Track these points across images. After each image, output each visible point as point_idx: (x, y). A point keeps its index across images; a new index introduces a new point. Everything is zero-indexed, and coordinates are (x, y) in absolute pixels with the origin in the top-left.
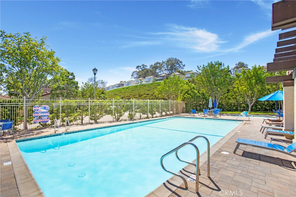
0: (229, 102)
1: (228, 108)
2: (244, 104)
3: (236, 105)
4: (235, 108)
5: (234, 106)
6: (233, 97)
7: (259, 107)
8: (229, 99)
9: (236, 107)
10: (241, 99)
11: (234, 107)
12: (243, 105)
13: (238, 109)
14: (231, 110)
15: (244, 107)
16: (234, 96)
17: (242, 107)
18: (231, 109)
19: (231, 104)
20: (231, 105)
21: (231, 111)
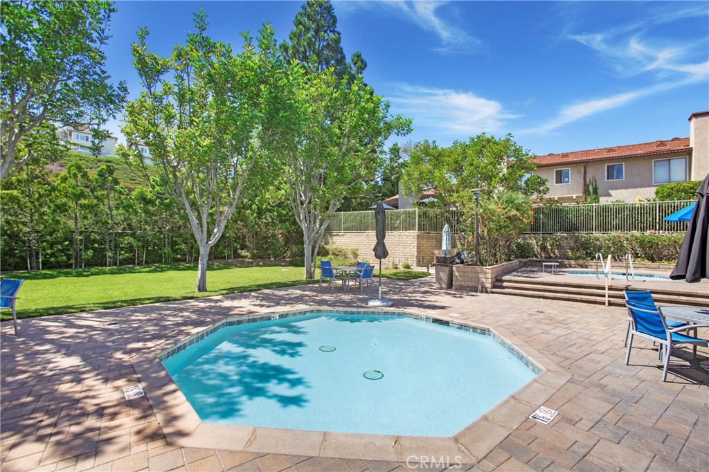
0: (58, 222)
1: (53, 255)
2: (133, 235)
3: (95, 241)
4: (90, 253)
5: (88, 243)
6: (83, 201)
7: (183, 246)
8: (62, 209)
9: (95, 249)
10: (119, 214)
11: (87, 248)
12: (128, 239)
13: (105, 256)
14: (73, 261)
15: (130, 249)
16: (85, 197)
17: (122, 249)
18: (69, 257)
19: (69, 236)
20: (71, 242)
21: (69, 266)
